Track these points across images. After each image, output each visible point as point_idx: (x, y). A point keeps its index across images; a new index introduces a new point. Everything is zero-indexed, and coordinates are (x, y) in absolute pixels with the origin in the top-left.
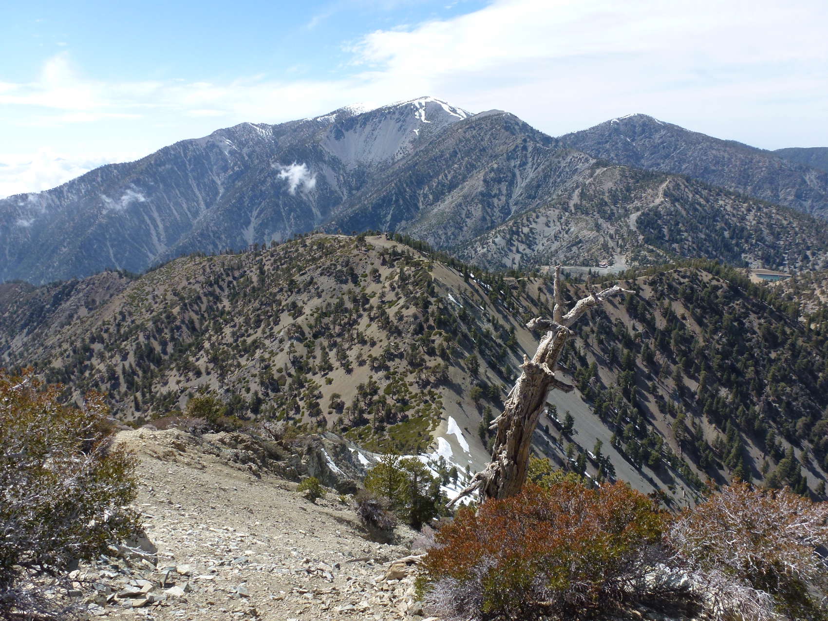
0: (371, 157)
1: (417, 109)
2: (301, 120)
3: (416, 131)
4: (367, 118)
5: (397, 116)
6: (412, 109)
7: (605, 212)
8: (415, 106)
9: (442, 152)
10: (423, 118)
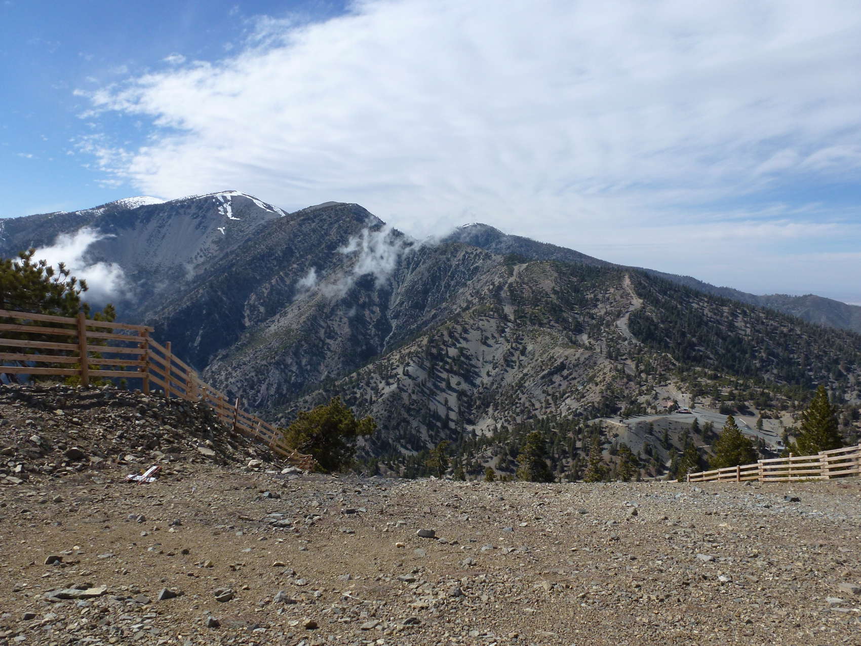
0: (157, 261)
1: (221, 204)
2: (51, 214)
3: (222, 230)
4: (150, 212)
5: (193, 210)
6: (214, 204)
7: (565, 320)
8: (217, 200)
9: (271, 249)
10: (229, 215)
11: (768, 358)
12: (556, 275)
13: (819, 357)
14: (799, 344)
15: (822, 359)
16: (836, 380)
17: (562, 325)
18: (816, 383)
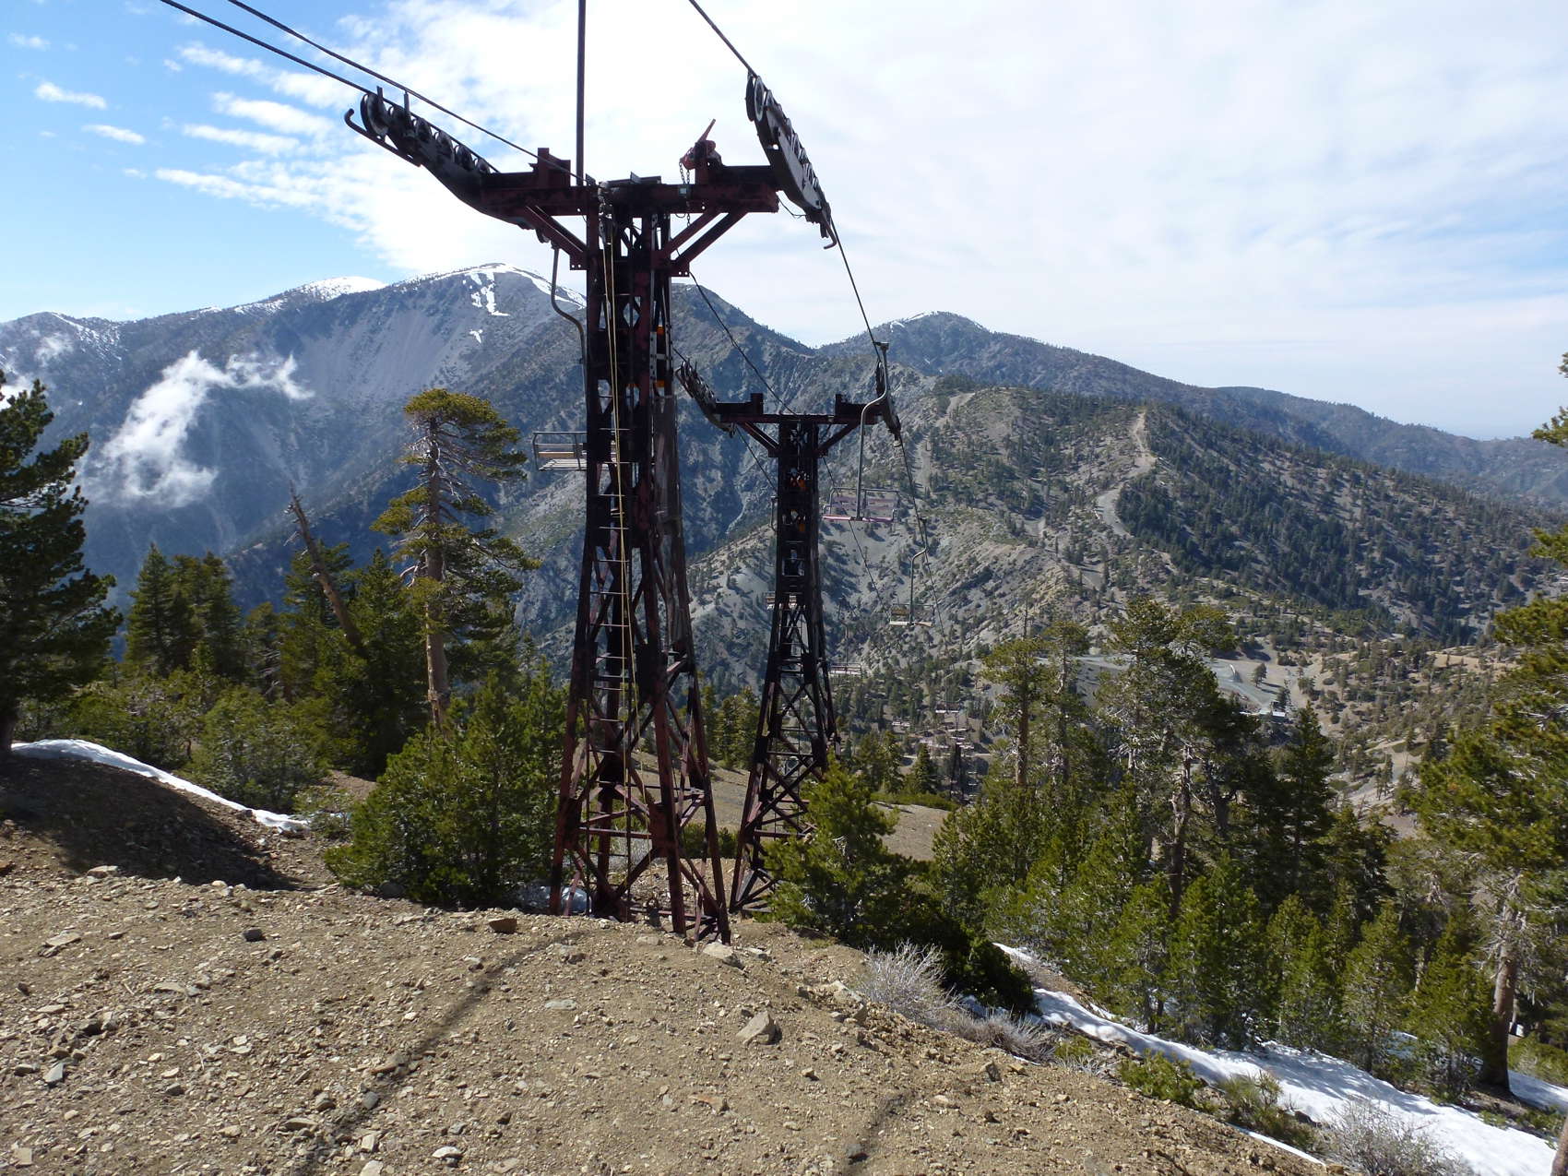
0: (367, 390)
1: (477, 288)
2: (195, 313)
3: (477, 334)
4: (357, 304)
5: (429, 300)
6: (464, 288)
7: (1015, 495)
8: (471, 282)
9: (548, 370)
10: (491, 307)
11: (1383, 561)
12: (1018, 413)
13: (1480, 562)
14: (1448, 536)
15: (1484, 564)
16: (1504, 601)
17: (1007, 503)
18: (1467, 606)
